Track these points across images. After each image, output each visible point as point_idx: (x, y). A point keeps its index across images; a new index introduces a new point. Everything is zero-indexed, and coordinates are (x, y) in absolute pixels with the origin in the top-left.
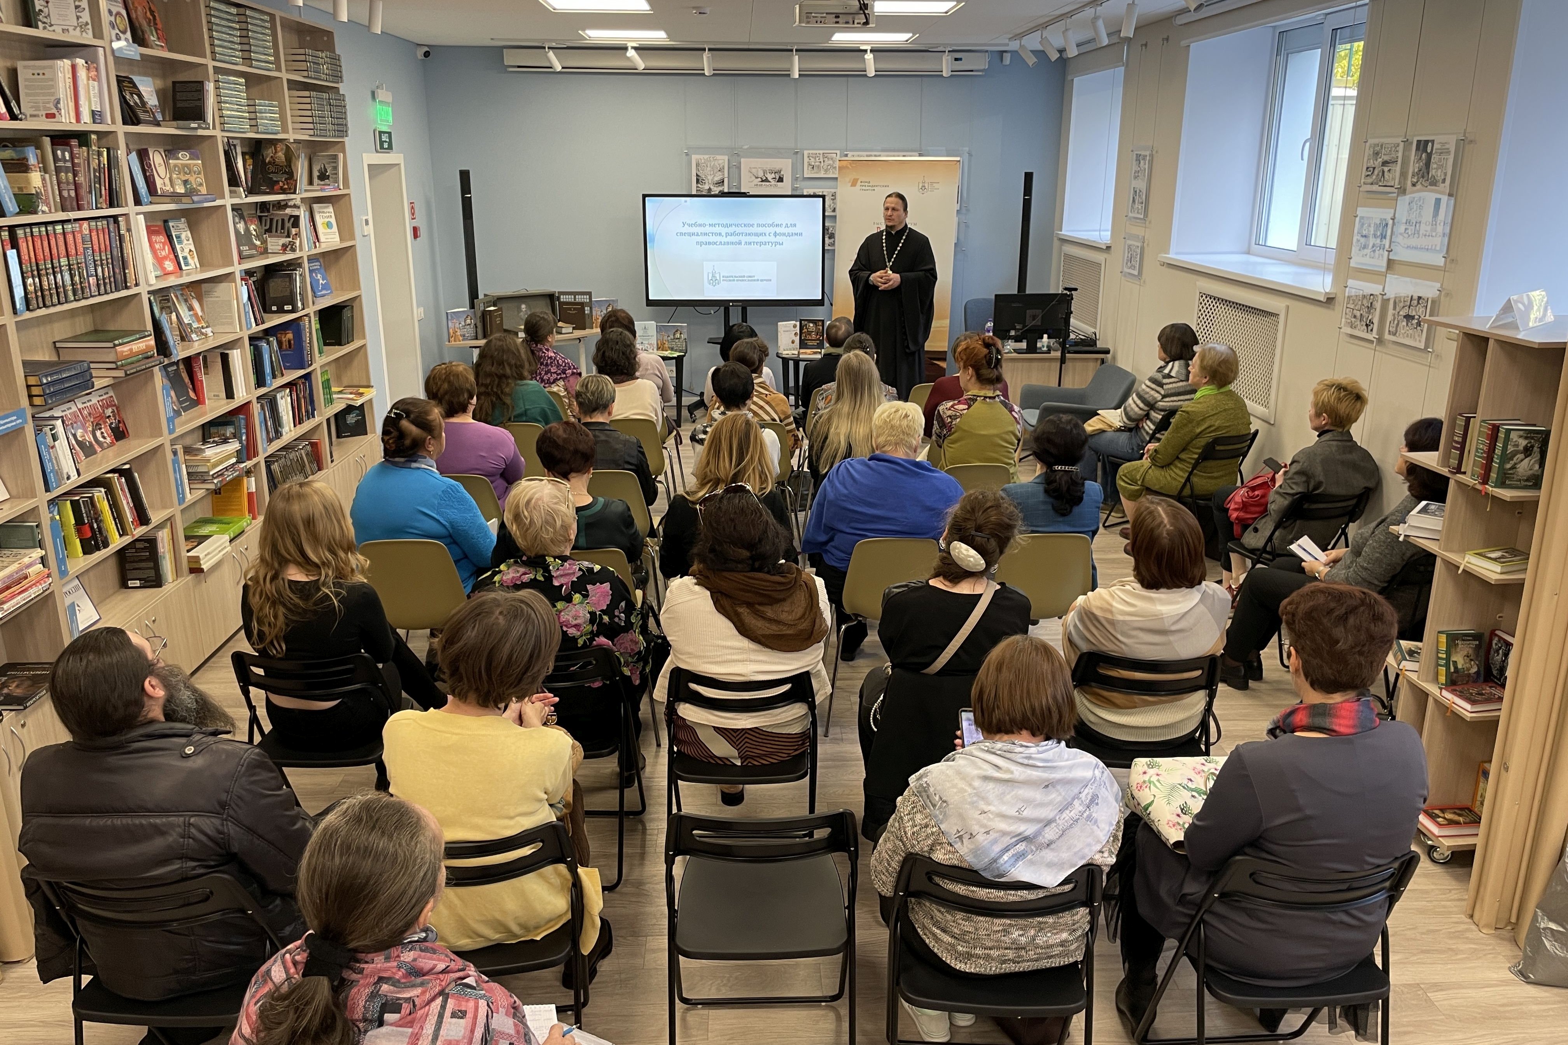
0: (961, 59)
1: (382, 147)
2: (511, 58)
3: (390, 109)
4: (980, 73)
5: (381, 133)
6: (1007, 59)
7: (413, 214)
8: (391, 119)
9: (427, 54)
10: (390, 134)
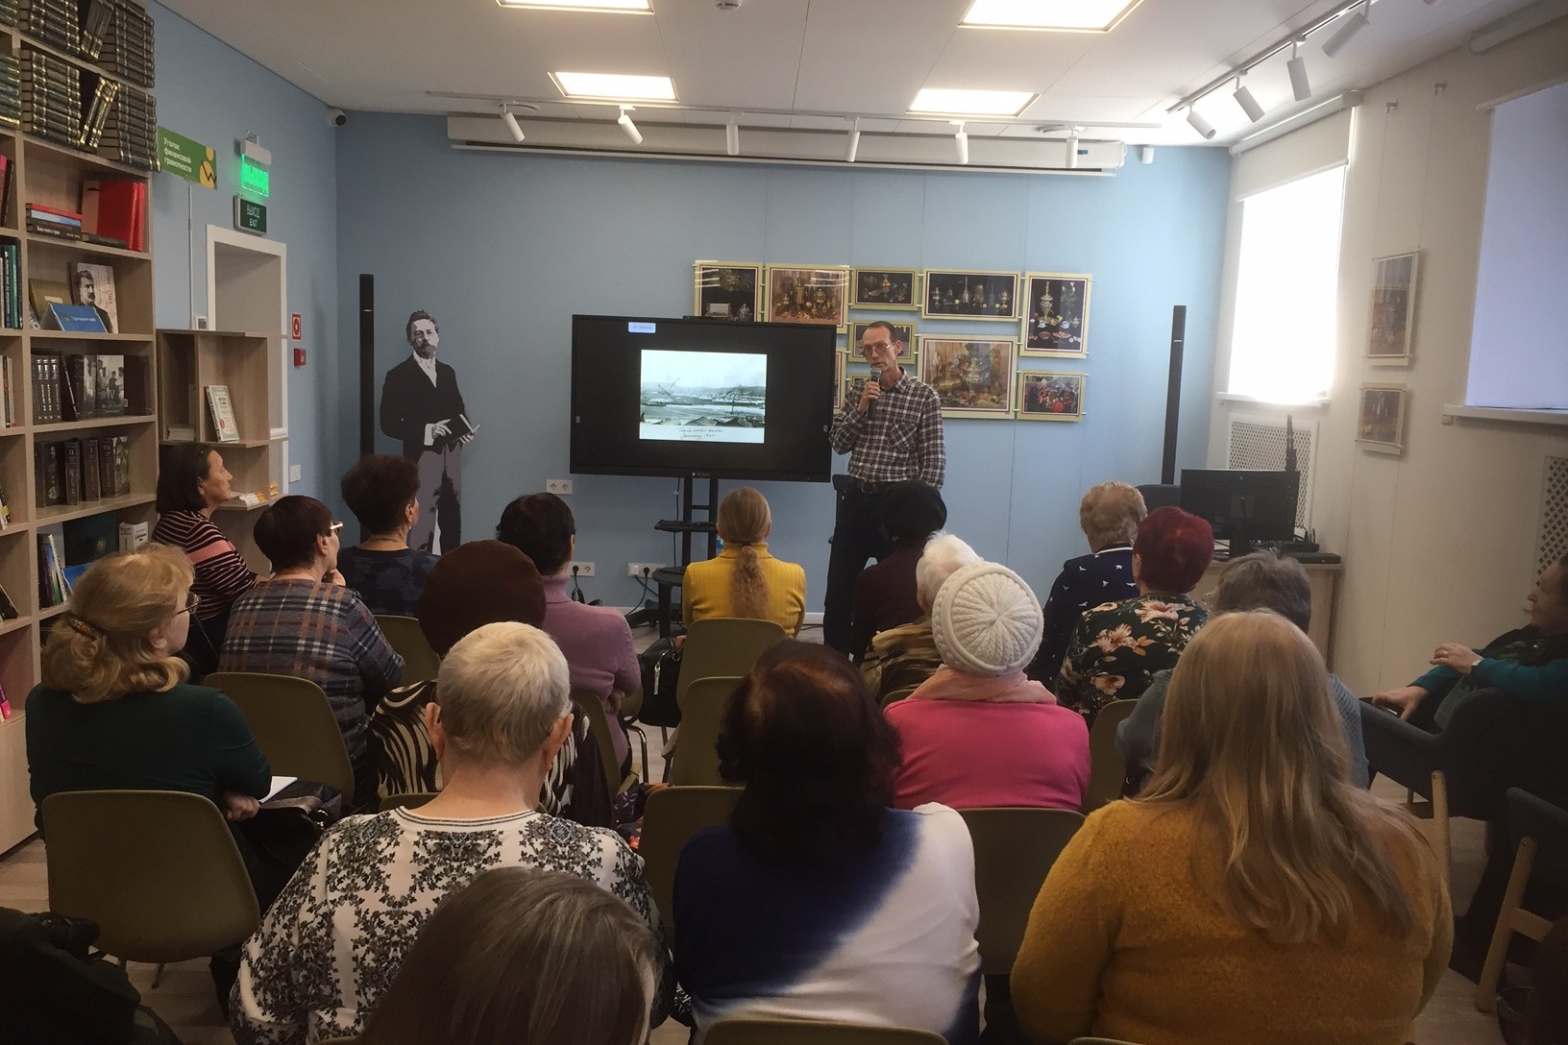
0: (1086, 152)
1: (245, 221)
2: (457, 130)
3: (266, 174)
4: (1111, 175)
5: (245, 203)
6: (1149, 157)
7: (297, 332)
8: (266, 187)
9: (340, 121)
10: (263, 210)
